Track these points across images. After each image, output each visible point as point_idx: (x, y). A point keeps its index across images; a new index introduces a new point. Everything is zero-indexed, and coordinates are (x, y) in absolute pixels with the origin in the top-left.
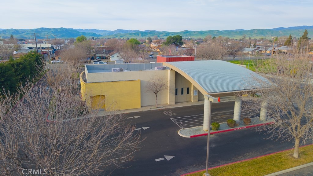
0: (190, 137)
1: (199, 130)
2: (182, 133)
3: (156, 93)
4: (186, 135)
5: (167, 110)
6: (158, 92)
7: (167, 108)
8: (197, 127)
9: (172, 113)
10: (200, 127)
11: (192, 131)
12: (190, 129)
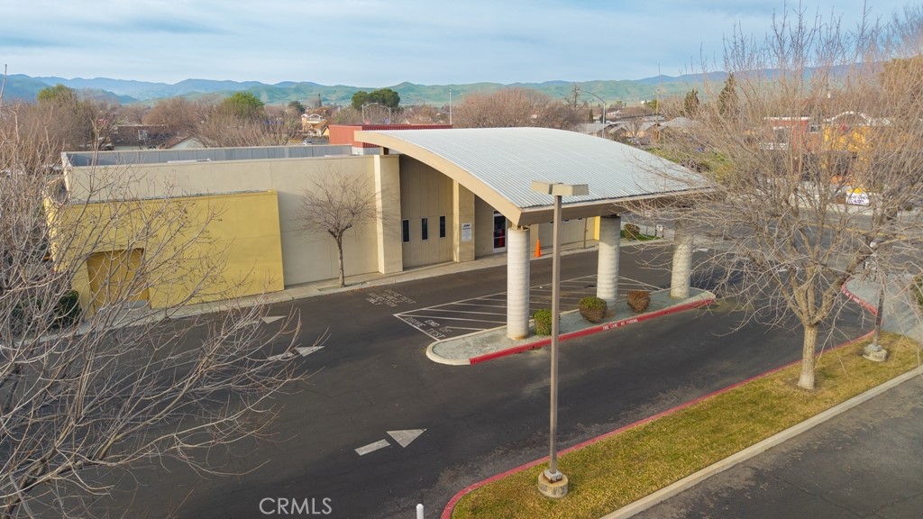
0: (469, 363)
1: (492, 339)
2: (438, 352)
3: (337, 234)
4: (456, 358)
5: (381, 290)
6: (343, 230)
7: (377, 284)
8: (486, 332)
9: (397, 297)
10: (497, 331)
11: (471, 343)
12: (463, 338)
